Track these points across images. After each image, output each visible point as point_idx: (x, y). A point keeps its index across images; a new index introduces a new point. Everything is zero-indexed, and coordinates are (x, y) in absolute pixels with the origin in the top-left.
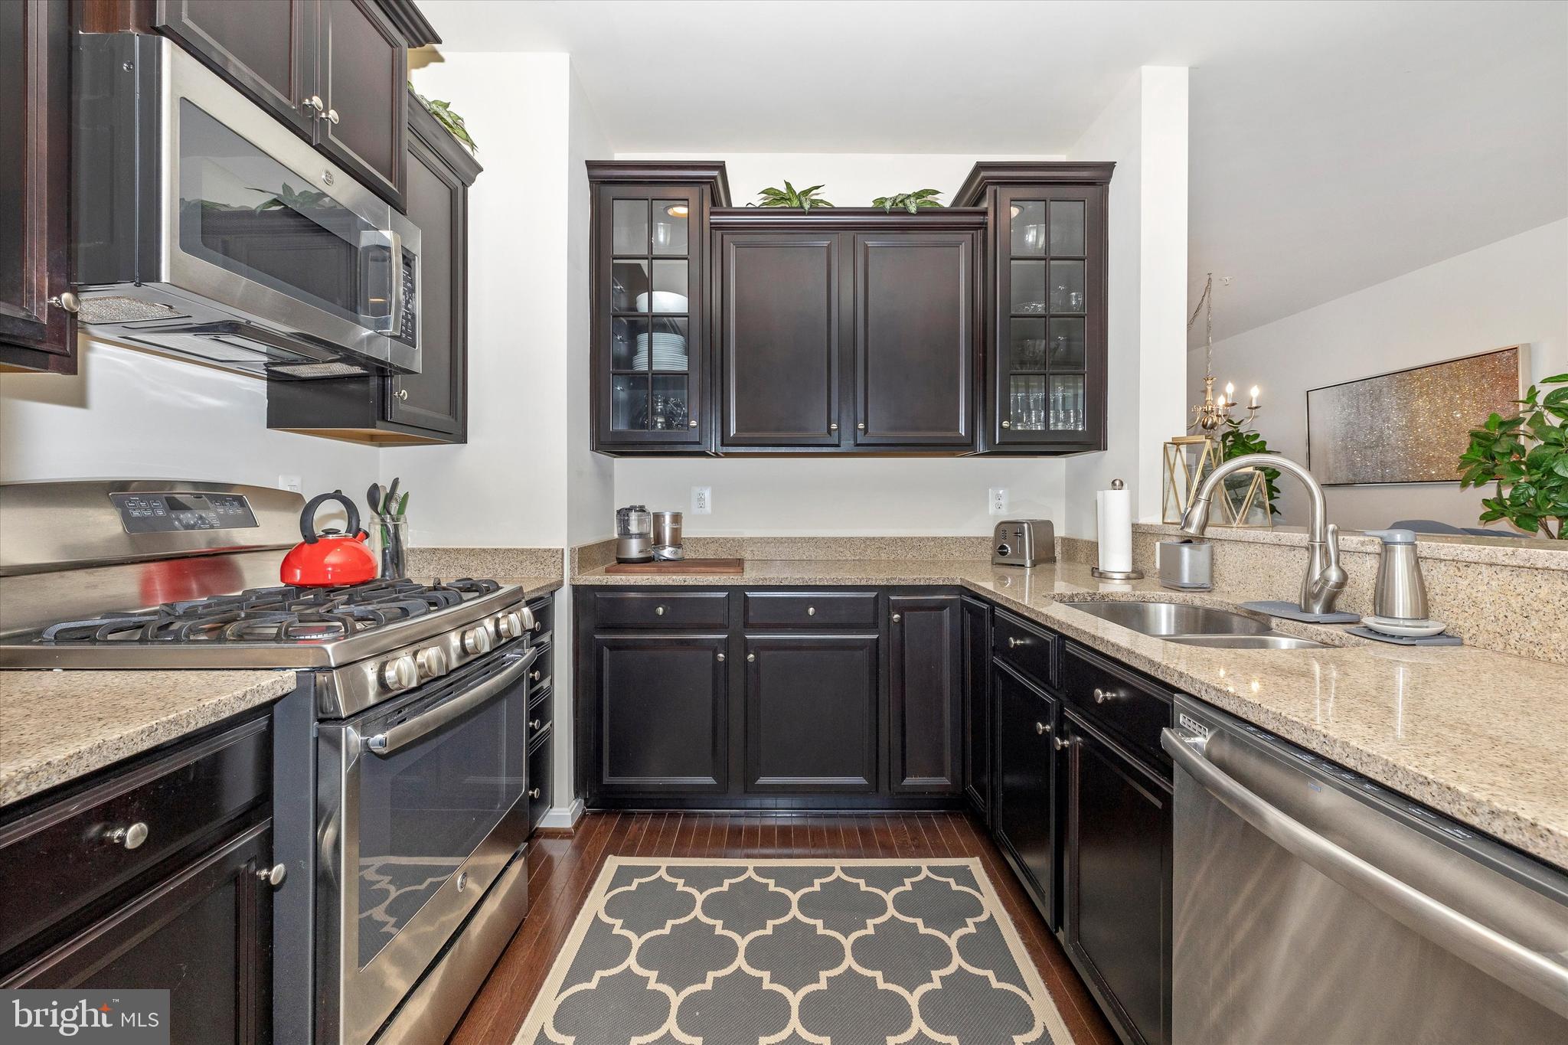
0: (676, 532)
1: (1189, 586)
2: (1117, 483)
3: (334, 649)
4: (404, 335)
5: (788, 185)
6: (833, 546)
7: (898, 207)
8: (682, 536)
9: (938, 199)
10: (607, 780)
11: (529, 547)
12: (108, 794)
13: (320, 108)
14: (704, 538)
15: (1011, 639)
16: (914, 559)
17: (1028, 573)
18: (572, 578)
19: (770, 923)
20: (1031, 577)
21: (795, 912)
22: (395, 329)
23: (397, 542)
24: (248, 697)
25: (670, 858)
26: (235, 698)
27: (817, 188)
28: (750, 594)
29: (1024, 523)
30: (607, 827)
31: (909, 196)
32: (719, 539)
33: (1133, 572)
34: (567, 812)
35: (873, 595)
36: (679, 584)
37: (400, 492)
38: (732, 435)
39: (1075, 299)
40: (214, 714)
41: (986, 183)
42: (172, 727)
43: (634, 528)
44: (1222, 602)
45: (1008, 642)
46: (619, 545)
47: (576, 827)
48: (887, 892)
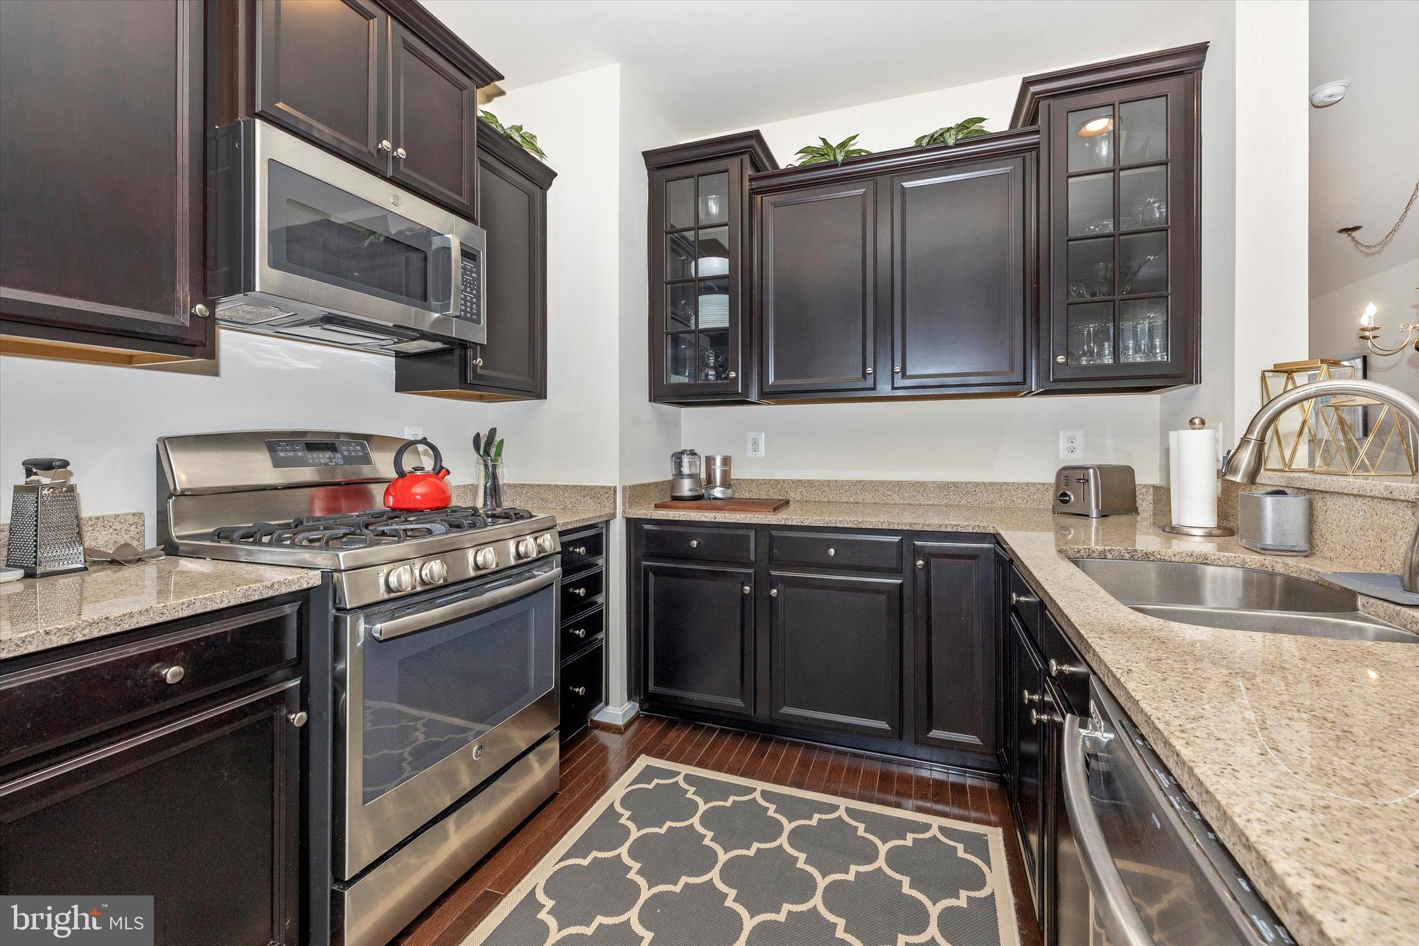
0: (726, 474)
1: (1272, 548)
2: (1197, 421)
3: (344, 556)
4: (469, 315)
5: (823, 140)
6: (881, 490)
7: (936, 141)
8: (732, 477)
9: (983, 127)
10: (651, 687)
11: (589, 484)
12: (159, 644)
13: (389, 148)
14: (757, 480)
15: (1014, 595)
16: (968, 505)
17: (1094, 525)
18: (624, 512)
19: (756, 846)
20: (1097, 529)
21: (783, 841)
22: (455, 309)
23: (494, 478)
24: (276, 587)
25: (692, 767)
26: (263, 586)
27: (854, 137)
28: (774, 533)
29: (1088, 468)
30: (652, 730)
31: (949, 129)
32: (771, 480)
33: (1219, 527)
34: (618, 711)
35: (896, 539)
36: (710, 520)
37: (497, 439)
38: (770, 383)
39: (1158, 211)
40: (244, 596)
41: (1037, 99)
42: (208, 602)
43: (686, 470)
44: (1311, 570)
45: (1010, 598)
46: (673, 485)
47: (628, 725)
48: (884, 843)
